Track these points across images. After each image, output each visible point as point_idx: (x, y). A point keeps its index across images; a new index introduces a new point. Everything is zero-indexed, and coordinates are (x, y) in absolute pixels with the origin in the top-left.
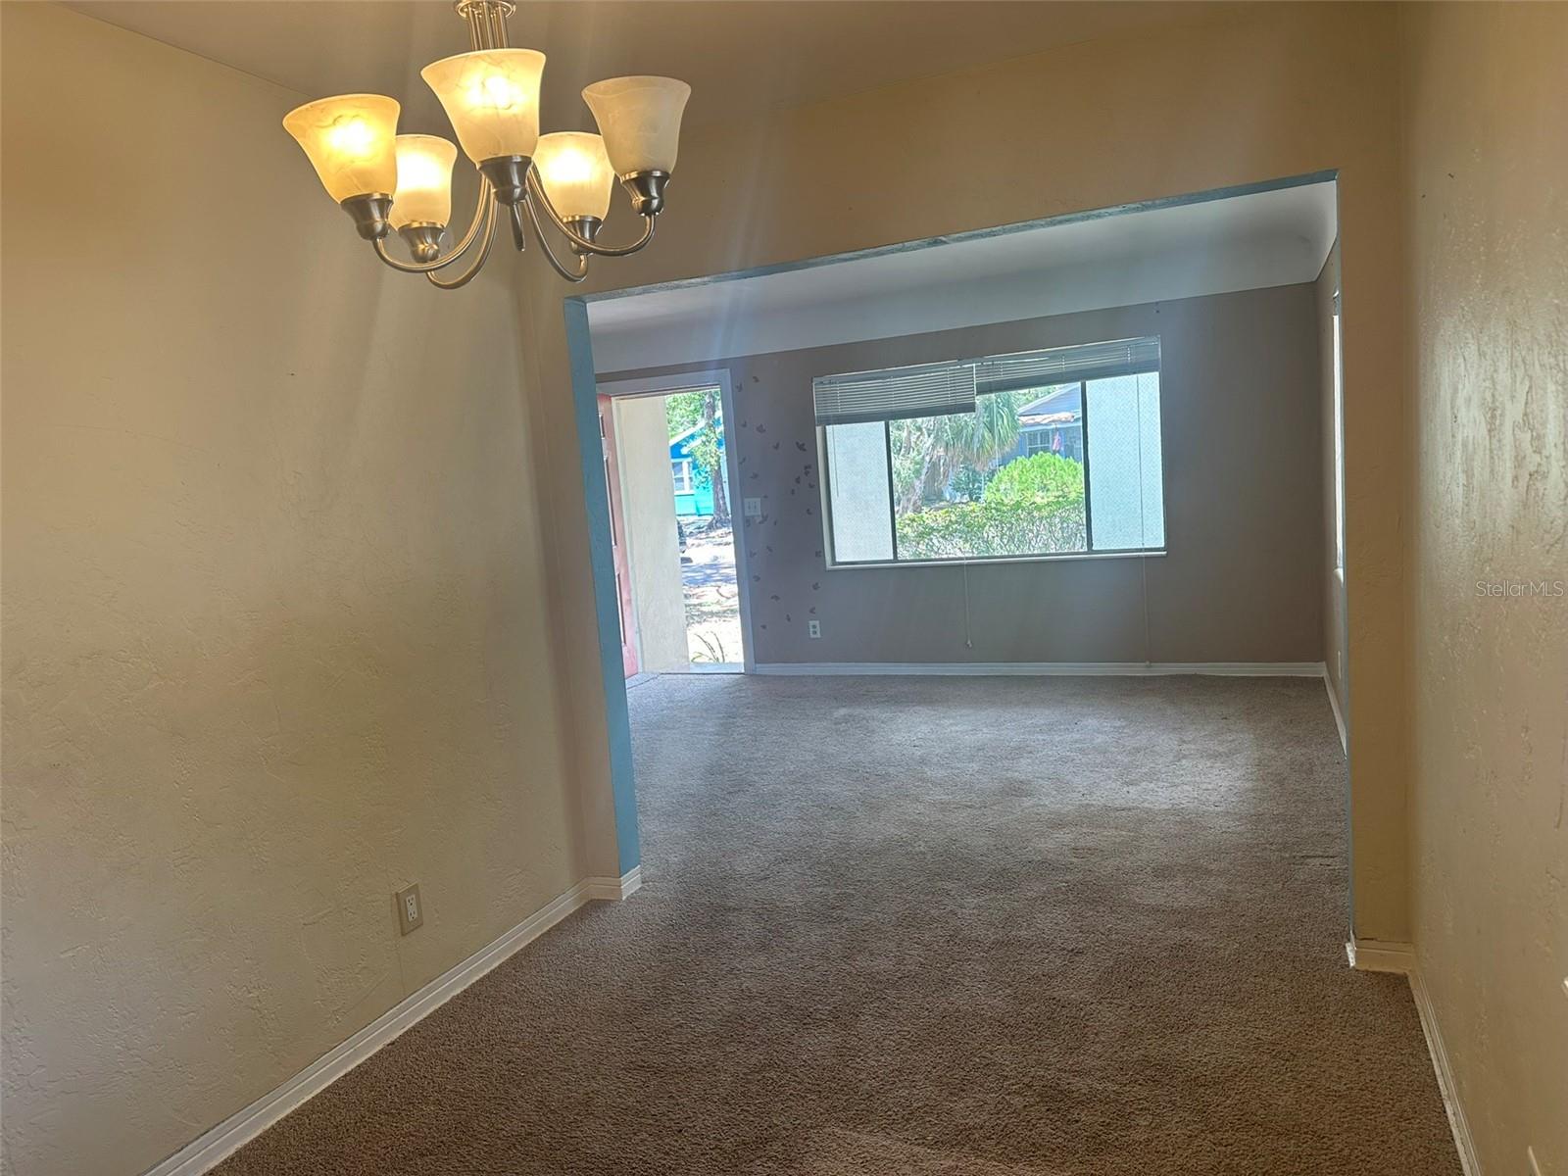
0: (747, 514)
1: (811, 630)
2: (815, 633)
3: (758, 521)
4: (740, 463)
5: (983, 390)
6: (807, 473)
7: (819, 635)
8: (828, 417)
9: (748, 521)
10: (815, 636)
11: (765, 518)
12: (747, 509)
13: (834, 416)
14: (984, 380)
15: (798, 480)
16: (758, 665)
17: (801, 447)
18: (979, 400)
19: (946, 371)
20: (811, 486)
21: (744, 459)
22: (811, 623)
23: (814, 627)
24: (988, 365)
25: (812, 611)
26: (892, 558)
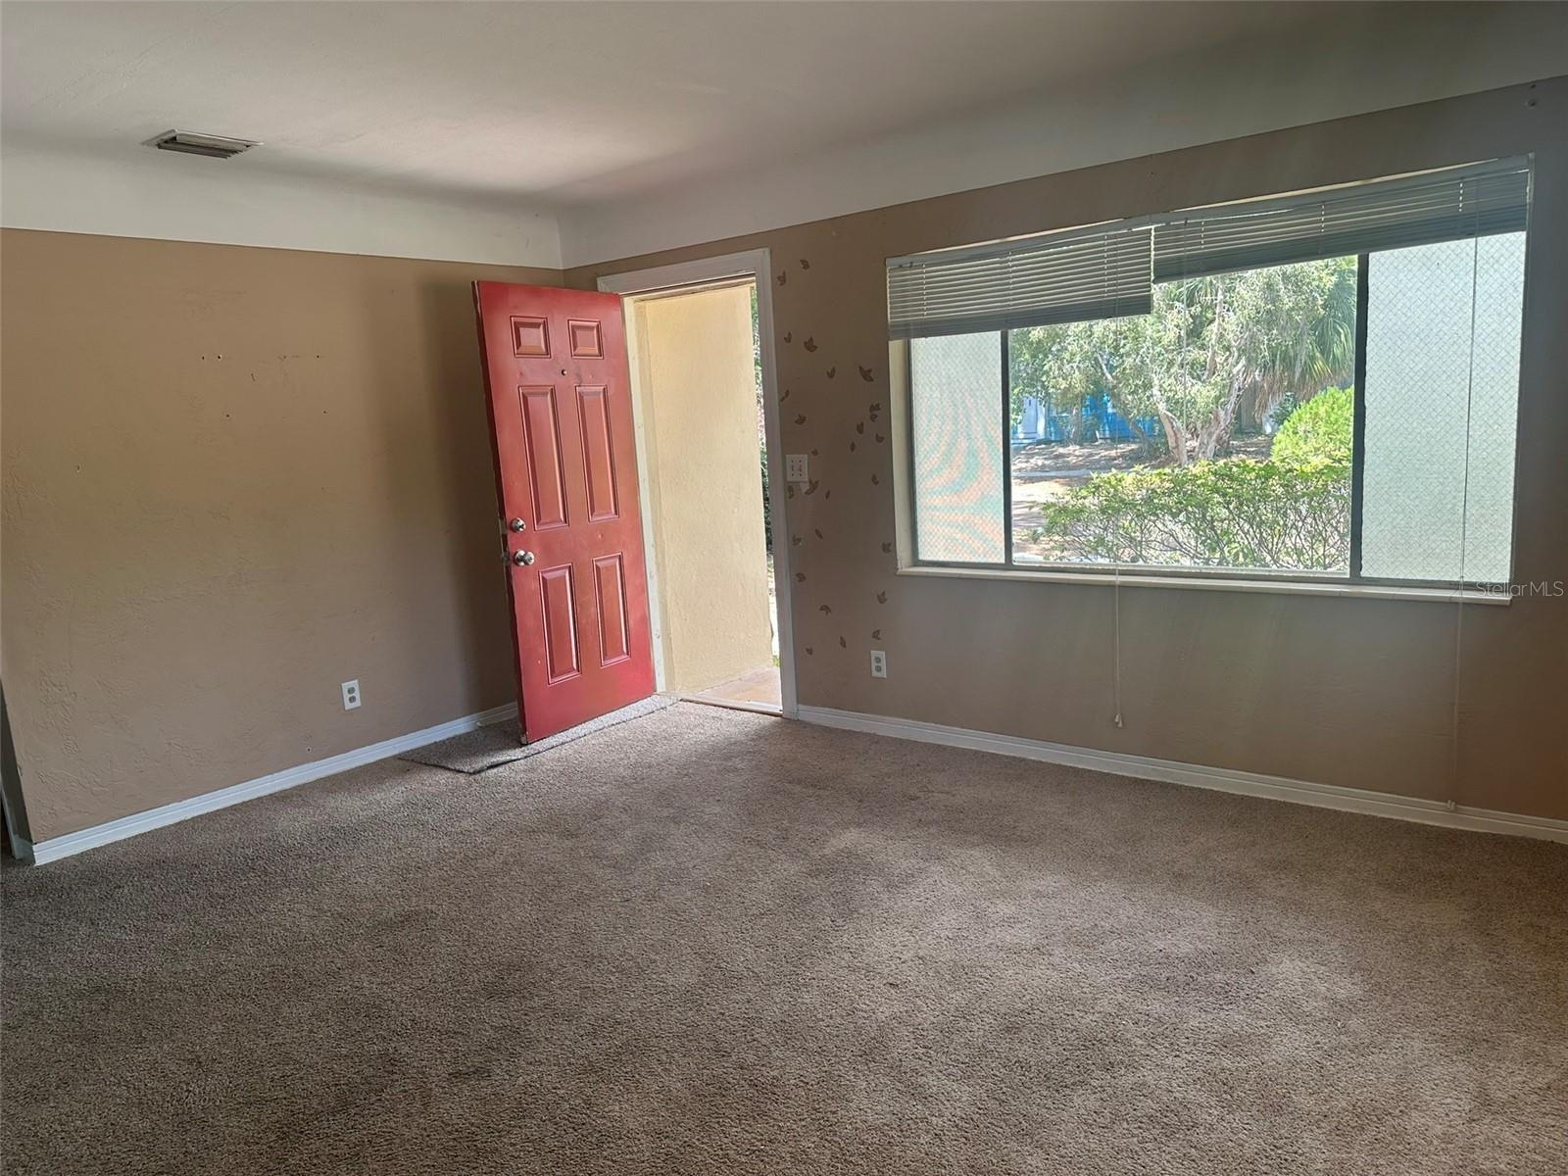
0: (790, 478)
1: (874, 664)
2: (879, 669)
3: (804, 491)
4: (782, 400)
5: (1168, 271)
6: (873, 418)
7: (884, 674)
8: (907, 324)
9: (790, 489)
10: (878, 675)
11: (814, 486)
12: (789, 471)
13: (916, 323)
14: (1171, 253)
15: (860, 429)
16: (801, 707)
17: (866, 375)
18: (1158, 291)
19: (1102, 238)
20: (880, 439)
21: (787, 393)
22: (874, 653)
23: (878, 660)
24: (1177, 227)
25: (876, 635)
26: (1002, 561)
